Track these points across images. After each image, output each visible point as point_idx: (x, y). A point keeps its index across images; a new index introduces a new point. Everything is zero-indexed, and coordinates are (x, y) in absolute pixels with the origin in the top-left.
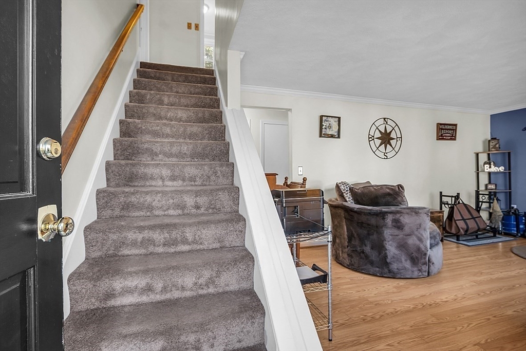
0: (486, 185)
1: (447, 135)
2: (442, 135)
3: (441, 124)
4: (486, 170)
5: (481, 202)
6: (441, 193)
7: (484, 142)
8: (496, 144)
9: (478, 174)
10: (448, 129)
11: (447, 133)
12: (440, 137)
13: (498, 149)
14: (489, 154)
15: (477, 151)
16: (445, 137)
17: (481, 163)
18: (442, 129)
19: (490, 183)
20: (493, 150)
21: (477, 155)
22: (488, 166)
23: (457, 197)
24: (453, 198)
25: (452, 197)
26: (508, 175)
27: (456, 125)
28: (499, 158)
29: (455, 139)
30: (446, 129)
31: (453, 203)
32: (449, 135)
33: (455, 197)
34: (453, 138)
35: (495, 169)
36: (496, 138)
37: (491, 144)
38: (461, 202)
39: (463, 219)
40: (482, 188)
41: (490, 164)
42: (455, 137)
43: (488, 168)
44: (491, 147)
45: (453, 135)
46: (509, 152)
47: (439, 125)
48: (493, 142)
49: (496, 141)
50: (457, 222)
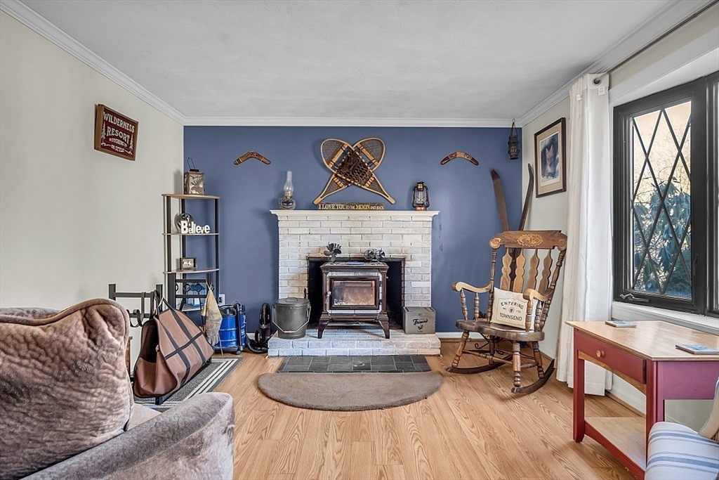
1: (118, 142)
2: (107, 138)
3: (107, 111)
4: (182, 232)
5: (181, 296)
6: (112, 287)
7: (177, 175)
8: (198, 183)
9: (169, 237)
10: (120, 129)
11: (118, 138)
12: (104, 144)
13: (203, 192)
14: (184, 200)
15: (167, 193)
16: (113, 147)
17: (173, 219)
18: (108, 124)
19: (185, 256)
20: (194, 192)
21: (169, 198)
24: (147, 300)
26: (213, 245)
27: (135, 124)
28: (198, 212)
29: (132, 157)
30: (116, 127)
31: (148, 312)
32: (122, 143)
33: (151, 295)
34: (129, 153)
35: (197, 230)
36: (198, 171)
37: (191, 180)
39: (179, 351)
42: (133, 151)
44: (191, 186)
45: (129, 145)
46: (216, 200)
47: (101, 110)
48: (193, 178)
49: (199, 176)
50: (167, 361)
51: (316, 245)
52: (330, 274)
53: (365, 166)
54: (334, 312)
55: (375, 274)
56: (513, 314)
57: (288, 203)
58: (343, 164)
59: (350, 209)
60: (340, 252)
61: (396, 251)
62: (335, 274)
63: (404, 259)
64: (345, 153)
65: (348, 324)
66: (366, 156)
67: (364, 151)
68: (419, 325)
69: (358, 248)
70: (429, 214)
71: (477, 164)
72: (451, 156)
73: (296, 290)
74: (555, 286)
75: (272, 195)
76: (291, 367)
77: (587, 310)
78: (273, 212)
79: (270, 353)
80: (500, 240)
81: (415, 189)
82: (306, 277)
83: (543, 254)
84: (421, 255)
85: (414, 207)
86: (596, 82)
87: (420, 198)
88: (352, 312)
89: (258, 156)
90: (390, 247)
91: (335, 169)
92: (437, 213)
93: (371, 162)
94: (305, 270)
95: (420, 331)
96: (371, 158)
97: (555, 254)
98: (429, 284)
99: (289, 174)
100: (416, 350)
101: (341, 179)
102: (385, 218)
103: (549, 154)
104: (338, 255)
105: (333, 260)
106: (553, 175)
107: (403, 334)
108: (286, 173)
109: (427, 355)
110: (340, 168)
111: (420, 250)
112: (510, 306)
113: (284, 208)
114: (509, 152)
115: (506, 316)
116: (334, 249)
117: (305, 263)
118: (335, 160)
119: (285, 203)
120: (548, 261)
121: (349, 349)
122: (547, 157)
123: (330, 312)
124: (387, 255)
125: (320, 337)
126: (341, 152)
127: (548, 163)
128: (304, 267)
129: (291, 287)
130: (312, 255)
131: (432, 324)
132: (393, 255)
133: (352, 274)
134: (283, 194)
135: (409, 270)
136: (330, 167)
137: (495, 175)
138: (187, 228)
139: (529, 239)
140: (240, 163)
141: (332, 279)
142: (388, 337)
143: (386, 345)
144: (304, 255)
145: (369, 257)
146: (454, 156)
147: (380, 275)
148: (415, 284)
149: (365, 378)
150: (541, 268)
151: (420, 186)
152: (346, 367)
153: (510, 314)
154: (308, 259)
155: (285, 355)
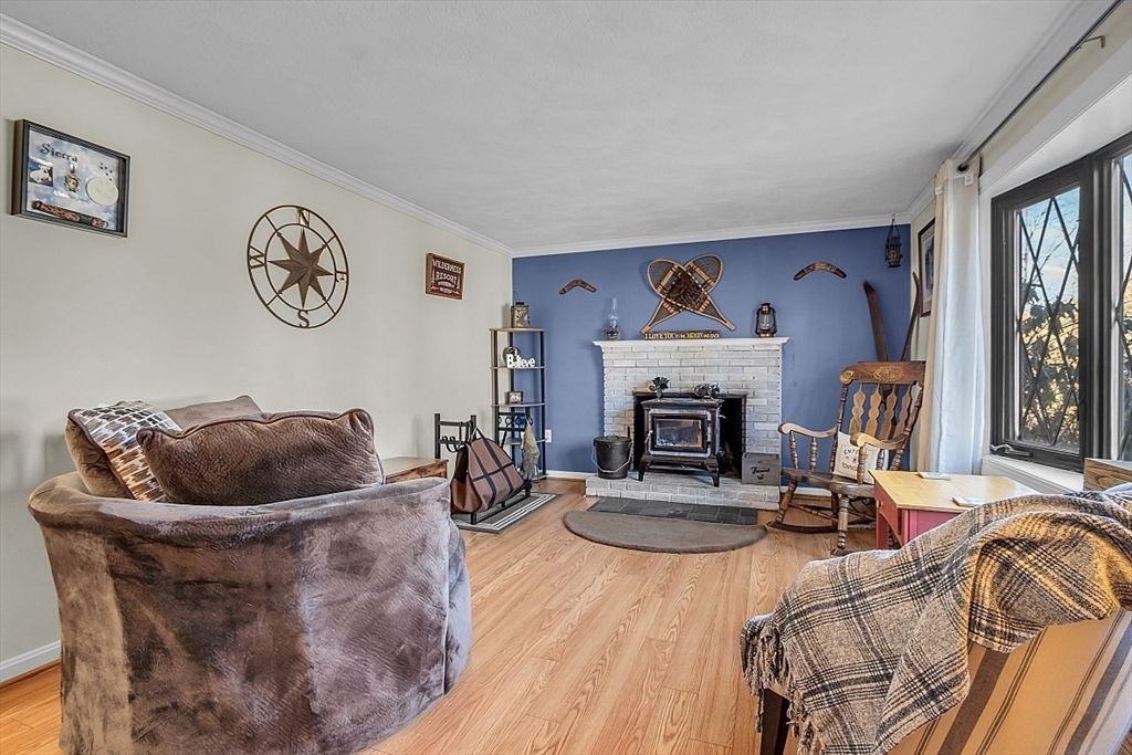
0: (508, 396)
1: (446, 284)
2: (436, 282)
3: (436, 258)
4: (509, 366)
5: (503, 429)
6: (438, 416)
7: (505, 309)
8: (523, 315)
9: (496, 370)
10: (448, 272)
11: (446, 280)
12: (434, 288)
13: (528, 325)
14: (511, 334)
15: (495, 328)
16: (441, 289)
17: (500, 352)
18: (437, 269)
19: (512, 390)
20: (519, 325)
21: (495, 332)
22: (511, 356)
23: (471, 425)
24: (464, 428)
25: (462, 424)
26: (540, 376)
27: (461, 265)
28: (526, 343)
29: (459, 297)
30: (444, 271)
31: (463, 440)
32: (450, 285)
33: (467, 425)
34: (456, 293)
35: (522, 363)
36: (523, 304)
37: (516, 313)
38: (478, 436)
39: (486, 476)
40: (502, 401)
41: (513, 353)
42: (460, 291)
43: (511, 360)
44: (516, 319)
45: (456, 286)
46: (542, 332)
47: (431, 257)
48: (518, 311)
49: (524, 309)
50: (475, 483)
51: (642, 379)
52: (652, 411)
53: (698, 288)
54: (657, 453)
55: (704, 412)
57: (612, 333)
58: (673, 286)
59: (680, 339)
60: (667, 387)
61: (736, 386)
62: (657, 411)
63: (745, 396)
64: (675, 274)
65: (673, 468)
66: (700, 277)
67: (698, 270)
68: (759, 474)
69: (690, 382)
70: (778, 341)
71: (844, 276)
72: (808, 268)
73: (622, 428)
74: (911, 432)
75: (598, 325)
76: (604, 508)
77: (941, 462)
78: (596, 343)
79: (588, 493)
80: (852, 373)
81: (760, 312)
82: (632, 413)
84: (767, 391)
85: (758, 333)
86: (962, 169)
87: (766, 323)
88: (676, 454)
89: (584, 284)
90: (726, 381)
91: (664, 294)
92: (785, 340)
93: (705, 282)
94: (631, 406)
95: (761, 481)
96: (706, 278)
99: (615, 301)
100: (748, 502)
101: (671, 304)
102: (721, 348)
104: (665, 391)
105: (659, 396)
107: (739, 484)
108: (611, 300)
109: (762, 510)
110: (671, 291)
111: (766, 386)
112: (854, 455)
113: (608, 339)
114: (887, 258)
115: (848, 467)
116: (661, 383)
117: (631, 399)
118: (663, 284)
119: (610, 334)
120: (907, 401)
121: (670, 495)
123: (652, 452)
124: (722, 391)
125: (641, 479)
126: (672, 273)
128: (629, 403)
129: (617, 427)
130: (638, 390)
131: (775, 474)
132: (732, 391)
133: (676, 412)
134: (608, 324)
135: (751, 408)
136: (658, 291)
137: (868, 288)
138: (512, 362)
139: (887, 372)
140: (565, 292)
141: (653, 416)
142: (717, 485)
143: (713, 493)
144: (630, 390)
145: (701, 392)
146: (811, 268)
147: (709, 414)
148: (758, 426)
149: (675, 524)
151: (766, 309)
152: (660, 512)
153: (853, 464)
154: (634, 394)
155: (603, 495)
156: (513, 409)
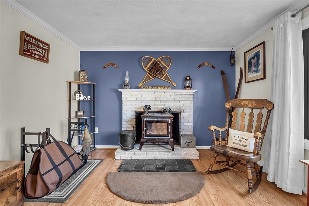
0: (76, 113)
1: (37, 53)
2: (29, 50)
3: (28, 35)
4: (77, 99)
5: (73, 130)
7: (75, 73)
8: (85, 76)
9: (70, 102)
10: (38, 46)
11: (37, 51)
12: (27, 53)
13: (87, 81)
14: (79, 85)
15: (70, 81)
16: (33, 55)
17: (73, 92)
18: (28, 42)
19: (79, 110)
20: (83, 80)
21: (70, 83)
22: (78, 94)
23: (47, 133)
24: (41, 137)
25: (40, 134)
26: (92, 104)
27: (48, 45)
29: (47, 61)
30: (35, 45)
31: (40, 143)
32: (39, 54)
33: (43, 134)
34: (44, 59)
35: (84, 98)
36: (85, 71)
38: (52, 141)
39: (55, 167)
41: (79, 93)
42: (47, 58)
43: (78, 96)
44: (81, 78)
45: (44, 55)
46: (94, 84)
47: (24, 34)
48: (82, 74)
49: (85, 73)
50: (44, 177)
51: (139, 105)
52: (145, 119)
53: (162, 69)
54: (147, 138)
55: (167, 120)
56: (241, 143)
57: (126, 86)
58: (152, 68)
59: (155, 89)
60: (150, 109)
61: (177, 108)
62: (148, 120)
63: (180, 112)
64: (153, 63)
66: (163, 64)
67: (162, 62)
68: (188, 144)
69: (159, 107)
70: (192, 91)
71: (214, 68)
72: (202, 64)
73: (130, 126)
74: (266, 129)
75: (120, 82)
76: (125, 167)
77: (291, 144)
78: (119, 90)
79: (116, 157)
80: (230, 103)
81: (186, 80)
82: (135, 120)
83: (256, 111)
84: (188, 110)
85: (185, 88)
86: (293, 16)
87: (188, 83)
88: (156, 138)
89: (113, 65)
90: (173, 106)
91: (148, 70)
92: (196, 90)
93: (165, 67)
94: (134, 117)
95: (188, 146)
96: (165, 65)
97: (265, 112)
98: (192, 124)
99: (127, 72)
100: (187, 157)
101: (151, 75)
102: (172, 93)
103: (254, 61)
104: (149, 110)
105: (147, 112)
106: (256, 71)
107: (180, 148)
108: (126, 72)
109: (192, 160)
110: (151, 70)
111: (188, 108)
112: (238, 139)
113: (125, 88)
114: (230, 62)
115: (237, 144)
116: (148, 107)
117: (134, 114)
118: (148, 66)
119: (124, 86)
120: (260, 116)
121: (154, 156)
122: (252, 63)
123: (145, 137)
124: (172, 110)
125: (140, 149)
126: (151, 62)
127: (253, 66)
128: (133, 115)
129: (128, 125)
130: (137, 110)
131: (194, 143)
132: (175, 110)
133: (156, 120)
134: (124, 82)
135: (183, 117)
136: (146, 69)
137: (223, 73)
138: (79, 97)
139: (247, 103)
140: (105, 68)
141: (146, 122)
142: (173, 150)
143: (172, 154)
144: (134, 110)
145: (164, 111)
146: (203, 64)
147: (169, 120)
148: (185, 124)
149: (163, 175)
150: (255, 119)
151: (188, 78)
152: (153, 167)
153: (239, 143)
154: (136, 112)
155: (124, 158)
156: (79, 119)
